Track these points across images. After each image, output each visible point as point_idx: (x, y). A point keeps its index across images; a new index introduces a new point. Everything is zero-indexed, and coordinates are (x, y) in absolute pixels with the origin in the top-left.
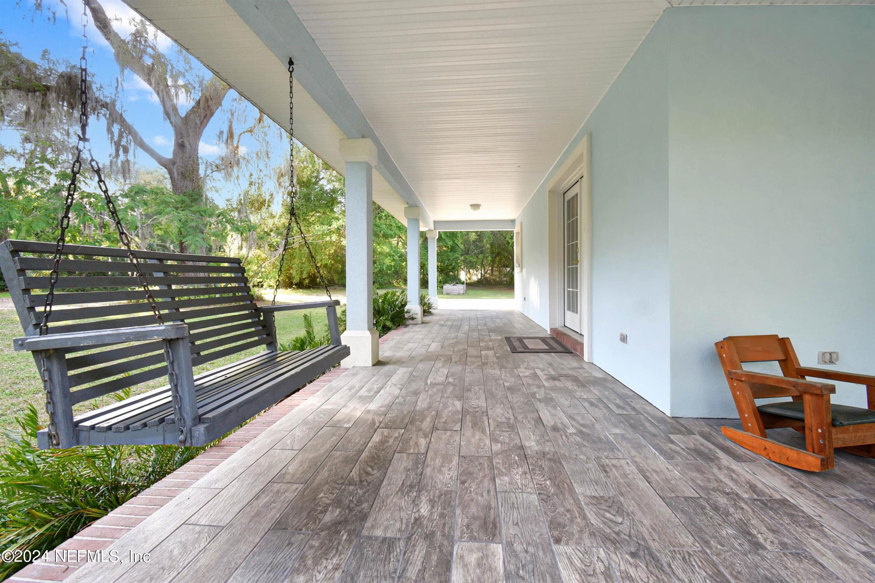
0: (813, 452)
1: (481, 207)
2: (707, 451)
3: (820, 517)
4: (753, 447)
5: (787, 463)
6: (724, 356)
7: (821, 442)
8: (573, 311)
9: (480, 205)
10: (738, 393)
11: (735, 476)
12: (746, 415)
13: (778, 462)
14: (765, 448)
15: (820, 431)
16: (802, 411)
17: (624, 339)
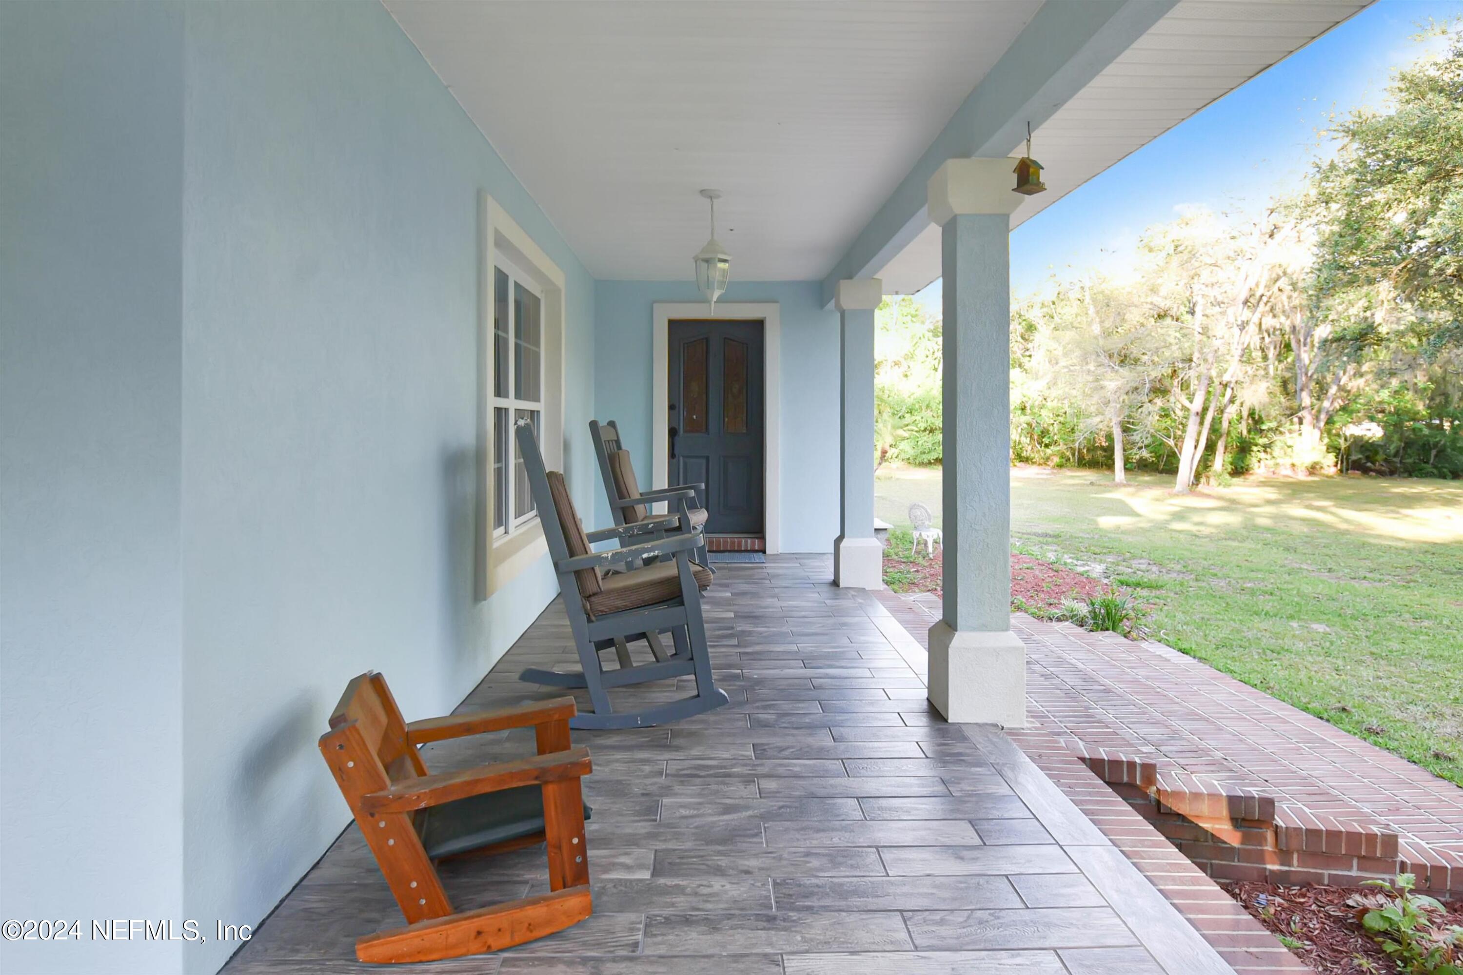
0: (564, 886)
4: (450, 948)
7: (579, 860)
10: (392, 843)
12: (414, 885)
14: (479, 933)
15: (575, 841)
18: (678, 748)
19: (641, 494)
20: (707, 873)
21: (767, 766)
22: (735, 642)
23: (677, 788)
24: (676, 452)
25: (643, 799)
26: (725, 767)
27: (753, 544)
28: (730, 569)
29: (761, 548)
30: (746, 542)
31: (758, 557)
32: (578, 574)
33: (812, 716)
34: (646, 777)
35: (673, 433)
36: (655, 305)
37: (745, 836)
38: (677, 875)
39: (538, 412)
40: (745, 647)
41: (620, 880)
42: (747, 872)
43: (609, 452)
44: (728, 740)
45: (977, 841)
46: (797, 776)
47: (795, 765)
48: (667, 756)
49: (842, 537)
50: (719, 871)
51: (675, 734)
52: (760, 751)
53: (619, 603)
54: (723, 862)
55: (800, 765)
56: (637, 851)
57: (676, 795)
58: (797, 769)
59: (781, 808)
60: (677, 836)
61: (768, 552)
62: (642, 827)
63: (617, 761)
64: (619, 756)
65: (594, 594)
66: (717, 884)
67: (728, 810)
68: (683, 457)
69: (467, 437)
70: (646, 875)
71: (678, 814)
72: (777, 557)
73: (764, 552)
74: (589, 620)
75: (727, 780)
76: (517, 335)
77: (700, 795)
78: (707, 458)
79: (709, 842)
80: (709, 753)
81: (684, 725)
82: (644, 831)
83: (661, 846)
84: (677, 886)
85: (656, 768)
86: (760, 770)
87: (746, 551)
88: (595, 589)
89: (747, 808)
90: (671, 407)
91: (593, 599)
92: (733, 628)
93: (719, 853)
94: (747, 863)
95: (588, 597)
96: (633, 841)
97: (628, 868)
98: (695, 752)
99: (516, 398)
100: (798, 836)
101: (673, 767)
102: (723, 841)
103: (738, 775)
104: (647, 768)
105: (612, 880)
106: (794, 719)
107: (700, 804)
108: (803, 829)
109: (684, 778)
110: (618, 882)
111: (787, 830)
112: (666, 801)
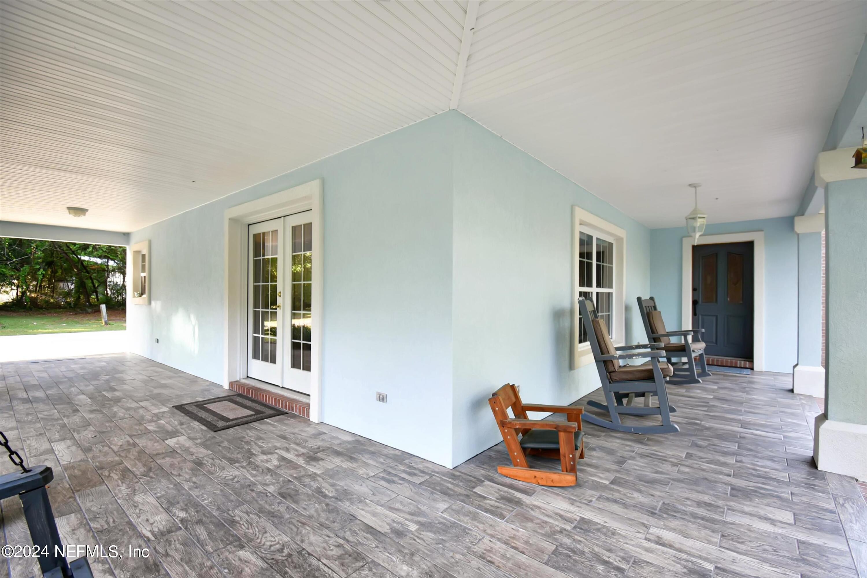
0: (567, 471)
1: (87, 213)
2: (506, 494)
3: (606, 522)
4: (526, 478)
5: (552, 484)
6: (497, 409)
7: (572, 463)
8: (265, 359)
9: (87, 210)
10: (509, 437)
11: (544, 512)
12: (516, 454)
13: (545, 484)
14: (535, 477)
15: (571, 456)
16: (558, 443)
17: (382, 398)
18: (647, 445)
19: (667, 332)
20: (634, 490)
21: (690, 462)
22: (706, 409)
23: (638, 459)
24: (697, 312)
25: (619, 458)
26: (666, 457)
27: (745, 364)
28: (725, 376)
29: (751, 367)
30: (740, 363)
31: (749, 371)
32: (605, 362)
33: (729, 449)
34: (626, 451)
35: (695, 303)
36: (684, 239)
37: (659, 483)
38: (619, 486)
39: (612, 293)
40: (710, 412)
41: (595, 481)
42: (652, 495)
43: (648, 311)
44: (675, 448)
45: (792, 522)
46: (703, 470)
47: (705, 466)
48: (640, 446)
49: (797, 365)
50: (640, 491)
51: (649, 439)
52: (689, 456)
53: (624, 377)
54: (643, 489)
55: (707, 466)
56: (607, 474)
57: (637, 461)
58: (704, 467)
59: (685, 479)
60: (628, 474)
61: (755, 369)
62: (615, 467)
63: (616, 442)
64: (618, 441)
65: (613, 372)
66: (636, 495)
67: (657, 472)
68: (702, 315)
69: (566, 304)
70: (607, 482)
71: (633, 467)
72: (761, 373)
73: (752, 369)
74: (610, 383)
75: (664, 462)
76: (598, 260)
77: (647, 464)
78: (717, 317)
79: (640, 480)
80: (661, 450)
81: (656, 437)
82: (614, 468)
83: (618, 475)
84: (618, 490)
85: (632, 449)
86: (683, 463)
87: (741, 367)
88: (613, 370)
89: (668, 474)
90: (694, 290)
91: (612, 374)
92: (708, 403)
93: (643, 485)
94: (654, 492)
95: (610, 373)
96: (608, 470)
97: (601, 478)
98: (654, 448)
99: (597, 287)
100: (687, 492)
101: (641, 451)
102: (647, 482)
103: (671, 462)
104: (628, 448)
105: (592, 480)
106: (717, 448)
107: (645, 467)
108: (692, 490)
109: (643, 456)
110: (593, 481)
111: (683, 487)
112: (630, 461)
